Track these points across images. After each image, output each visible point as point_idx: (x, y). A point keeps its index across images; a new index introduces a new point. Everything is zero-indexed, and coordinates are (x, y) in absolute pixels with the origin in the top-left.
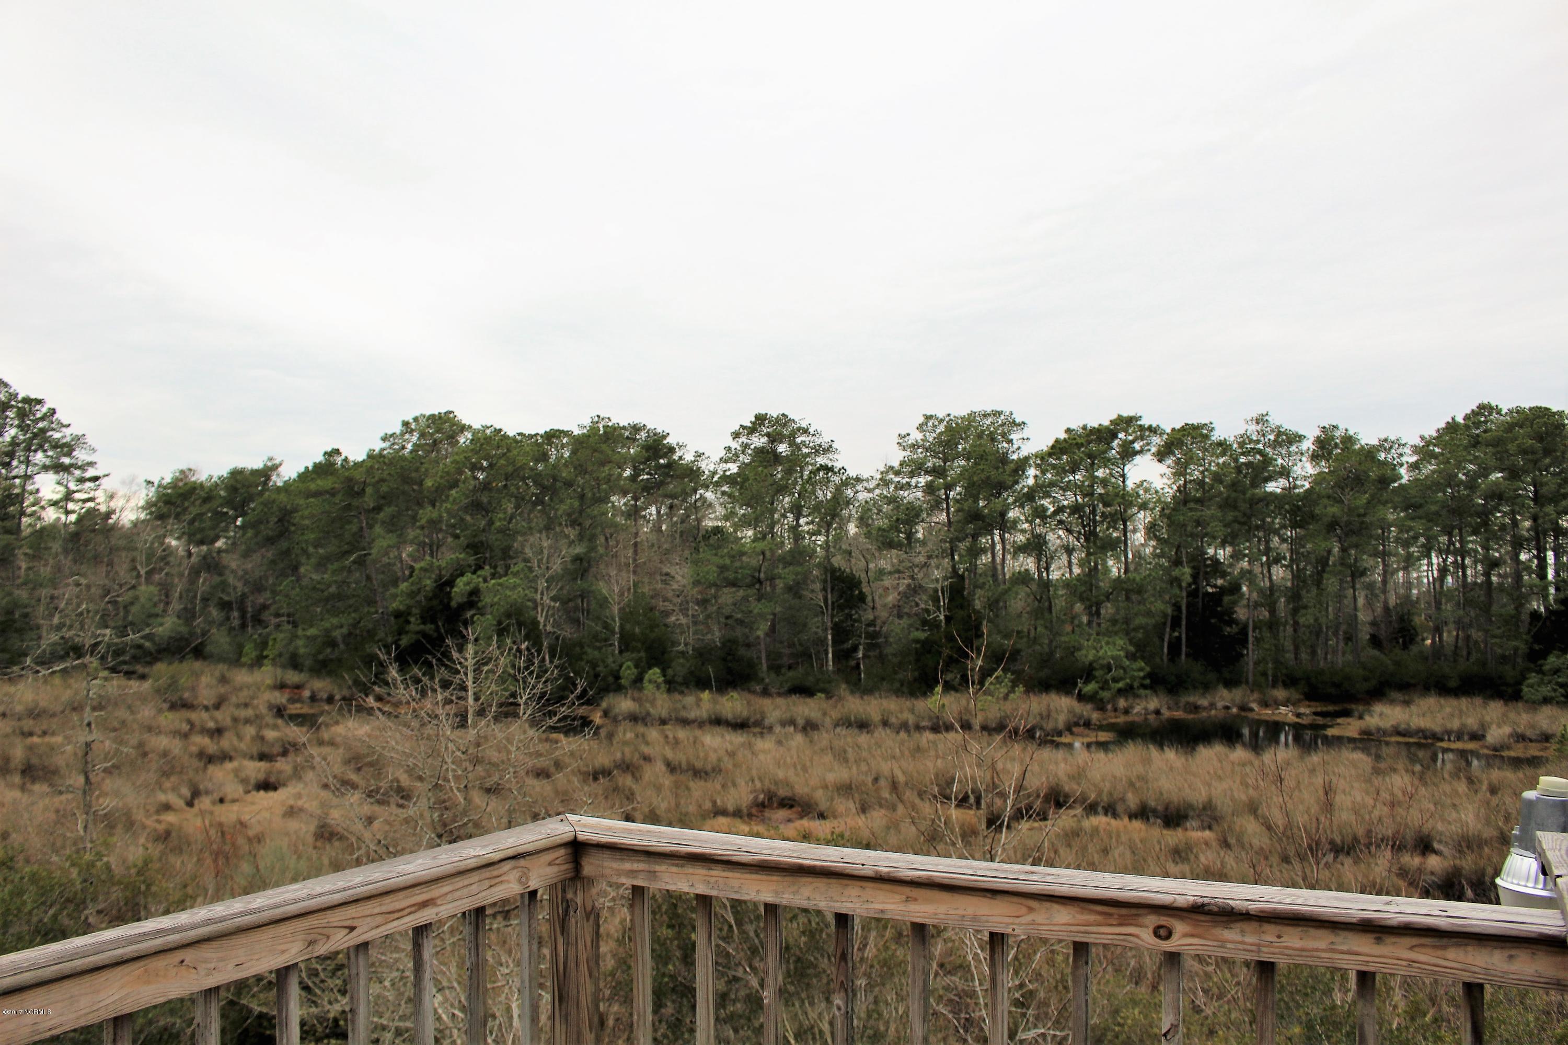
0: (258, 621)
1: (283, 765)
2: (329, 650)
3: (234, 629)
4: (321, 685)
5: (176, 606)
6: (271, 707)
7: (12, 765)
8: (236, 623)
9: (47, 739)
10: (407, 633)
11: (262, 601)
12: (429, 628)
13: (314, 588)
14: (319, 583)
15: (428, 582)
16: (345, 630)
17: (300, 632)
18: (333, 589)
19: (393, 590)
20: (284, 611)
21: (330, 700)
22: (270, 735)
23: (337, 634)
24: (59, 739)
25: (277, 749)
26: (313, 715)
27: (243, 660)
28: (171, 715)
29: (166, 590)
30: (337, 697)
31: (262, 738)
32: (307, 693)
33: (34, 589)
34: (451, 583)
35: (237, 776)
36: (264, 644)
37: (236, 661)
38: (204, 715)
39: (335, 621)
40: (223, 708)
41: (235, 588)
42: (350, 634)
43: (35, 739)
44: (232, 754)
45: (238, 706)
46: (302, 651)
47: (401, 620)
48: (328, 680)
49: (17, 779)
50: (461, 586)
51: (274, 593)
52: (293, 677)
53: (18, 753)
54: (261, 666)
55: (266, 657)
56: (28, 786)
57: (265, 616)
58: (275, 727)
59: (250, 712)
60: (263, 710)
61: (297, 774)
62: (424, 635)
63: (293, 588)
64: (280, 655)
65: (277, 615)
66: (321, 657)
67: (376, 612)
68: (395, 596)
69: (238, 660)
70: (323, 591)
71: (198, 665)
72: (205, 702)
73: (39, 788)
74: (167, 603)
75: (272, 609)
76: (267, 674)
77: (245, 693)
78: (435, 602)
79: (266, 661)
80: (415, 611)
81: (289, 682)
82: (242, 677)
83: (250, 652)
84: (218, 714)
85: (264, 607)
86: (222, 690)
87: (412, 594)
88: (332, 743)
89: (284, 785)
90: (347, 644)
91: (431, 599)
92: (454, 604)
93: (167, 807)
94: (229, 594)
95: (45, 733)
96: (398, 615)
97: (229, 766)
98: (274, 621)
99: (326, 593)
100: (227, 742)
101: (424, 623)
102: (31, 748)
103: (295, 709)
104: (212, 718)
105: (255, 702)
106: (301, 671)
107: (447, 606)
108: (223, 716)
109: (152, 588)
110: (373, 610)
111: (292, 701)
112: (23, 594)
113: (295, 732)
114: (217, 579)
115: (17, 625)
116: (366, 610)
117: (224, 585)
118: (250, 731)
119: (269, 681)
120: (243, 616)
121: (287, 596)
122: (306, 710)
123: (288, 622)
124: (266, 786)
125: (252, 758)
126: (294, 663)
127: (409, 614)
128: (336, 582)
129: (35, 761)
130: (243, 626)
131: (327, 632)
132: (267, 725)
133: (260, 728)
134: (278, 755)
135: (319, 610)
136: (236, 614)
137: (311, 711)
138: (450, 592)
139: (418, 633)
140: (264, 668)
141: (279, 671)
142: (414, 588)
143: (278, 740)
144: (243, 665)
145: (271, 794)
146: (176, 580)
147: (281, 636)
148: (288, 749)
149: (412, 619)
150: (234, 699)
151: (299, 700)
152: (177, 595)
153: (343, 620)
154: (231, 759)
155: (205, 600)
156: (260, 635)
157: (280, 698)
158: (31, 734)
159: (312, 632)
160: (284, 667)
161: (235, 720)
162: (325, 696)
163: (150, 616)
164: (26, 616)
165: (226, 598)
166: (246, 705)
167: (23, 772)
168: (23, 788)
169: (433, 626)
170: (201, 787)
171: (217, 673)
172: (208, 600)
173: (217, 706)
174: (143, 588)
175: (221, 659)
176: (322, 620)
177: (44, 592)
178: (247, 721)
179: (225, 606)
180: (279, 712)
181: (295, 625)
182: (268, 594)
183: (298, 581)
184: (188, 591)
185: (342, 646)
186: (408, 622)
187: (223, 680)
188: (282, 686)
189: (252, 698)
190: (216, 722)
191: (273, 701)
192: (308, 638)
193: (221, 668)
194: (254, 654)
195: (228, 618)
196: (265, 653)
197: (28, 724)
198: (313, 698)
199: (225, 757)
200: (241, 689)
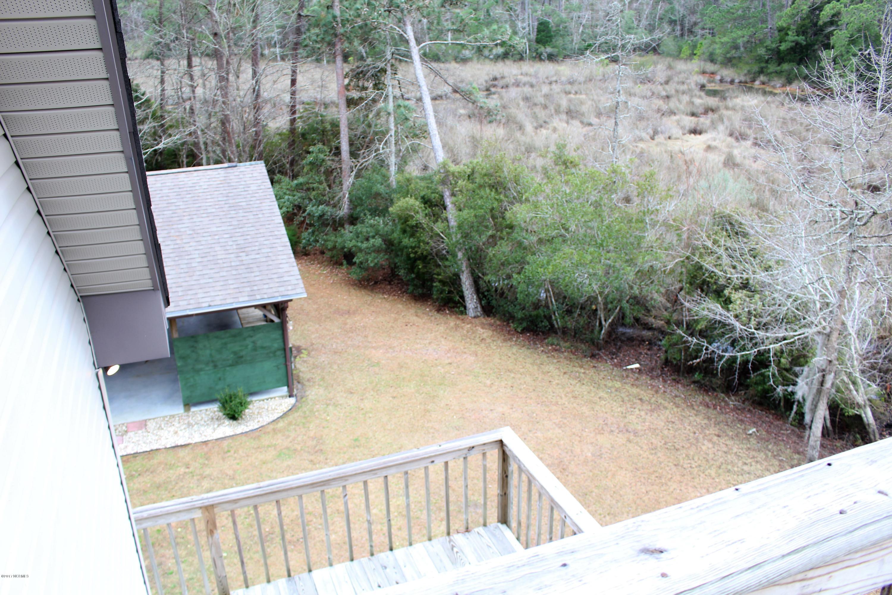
0: (691, 32)
1: (704, 121)
2: (734, 51)
3: (676, 37)
4: (728, 73)
5: (644, 22)
6: (696, 84)
7: (562, 109)
8: (678, 33)
9: (578, 96)
10: (786, 41)
11: (694, 20)
12: (801, 39)
13: (728, 12)
14: (731, 8)
15: (805, 7)
16: (745, 39)
17: (717, 40)
18: (740, 12)
19: (778, 13)
20: (707, 26)
21: (732, 82)
22: (698, 101)
23: (740, 41)
24: (583, 97)
25: (701, 110)
26: (723, 91)
27: (682, 55)
28: (642, 87)
29: (639, 12)
30: (737, 81)
31: (693, 103)
32: (718, 78)
33: (570, 12)
34: (820, 8)
35: (678, 124)
36: (694, 47)
37: (677, 56)
38: (660, 88)
39: (740, 33)
40: (670, 83)
41: (679, 12)
42: (748, 42)
43: (572, 96)
44: (676, 111)
45: (678, 83)
46: (718, 51)
47: (782, 33)
48: (732, 70)
49: (564, 117)
50: (827, 11)
51: (703, 15)
52: (710, 67)
53: (564, 103)
54: (691, 60)
55: (695, 54)
56: (570, 121)
57: (697, 29)
58: (700, 97)
59: (685, 87)
60: (693, 86)
61: (713, 125)
62: (797, 43)
63: (714, 12)
64: (703, 53)
65: (703, 29)
66: (728, 56)
67: (767, 28)
68: (780, 17)
69: (678, 56)
70: (733, 14)
71: (655, 58)
72: (660, 80)
73: (576, 123)
74: (640, 21)
75: (700, 25)
76: (695, 65)
77: (682, 75)
78: (807, 21)
79: (695, 57)
80: (792, 27)
81: (708, 70)
82: (681, 66)
83: (686, 51)
84: (667, 87)
85: (695, 24)
86: (669, 73)
87: (793, 16)
88: (734, 109)
89: (706, 132)
90: (745, 48)
91: (804, 19)
92: (820, 23)
93: (641, 140)
94: (675, 15)
95: (576, 93)
96: (781, 29)
97: (674, 118)
98: (700, 32)
99: (735, 15)
100: (673, 104)
101: (798, 35)
102: (570, 101)
103: (710, 87)
104: (664, 89)
105: (688, 81)
106: (715, 63)
107: (815, 24)
108: (671, 89)
109: (632, 12)
110: (764, 26)
111: (710, 82)
112: (564, 15)
113: (712, 101)
114: (668, 7)
115: (561, 33)
116: (760, 26)
117: (672, 10)
118: (685, 98)
119: (697, 69)
120: (682, 30)
121: (710, 17)
122: (717, 88)
123: (709, 33)
124: (695, 132)
125: (687, 114)
126: (712, 59)
127: (789, 29)
128: (742, 8)
129: (572, 108)
130: (682, 35)
131: (734, 40)
132: (696, 95)
133: (692, 96)
134: (701, 114)
135: (729, 26)
136: (679, 28)
137: (721, 89)
138: (819, 15)
139: (793, 42)
140: (693, 61)
141: (702, 63)
142: (795, 12)
143: (701, 105)
144: (681, 59)
145: (698, 136)
146: (645, 7)
147: (704, 42)
148: (708, 110)
149: (790, 33)
150: (676, 79)
151: (713, 82)
152: (645, 16)
153: (745, 33)
154: (675, 114)
155: (661, 19)
156: (692, 41)
157: (703, 79)
158: (570, 93)
159: (725, 39)
160: (705, 60)
161: (677, 91)
162: (729, 80)
163: (630, 28)
164: (566, 27)
165: (673, 18)
166: (683, 83)
167: (567, 113)
168: (567, 123)
169: (803, 38)
170: (659, 129)
171: (666, 63)
172: (662, 19)
173: (667, 82)
174: (627, 12)
175: (669, 55)
176: (731, 32)
177: (575, 14)
178: (684, 93)
179: (672, 22)
180: (703, 87)
181: (713, 35)
182: (698, 16)
183: (718, 7)
184: (651, 13)
185: (742, 49)
186: (787, 34)
187: (670, 67)
188: (704, 73)
189: (687, 79)
190: (666, 91)
191: (699, 81)
192: (722, 43)
193: (669, 59)
194: (689, 52)
195: (674, 30)
196: (695, 52)
197: (568, 87)
198: (721, 81)
199: (672, 113)
200: (680, 73)
